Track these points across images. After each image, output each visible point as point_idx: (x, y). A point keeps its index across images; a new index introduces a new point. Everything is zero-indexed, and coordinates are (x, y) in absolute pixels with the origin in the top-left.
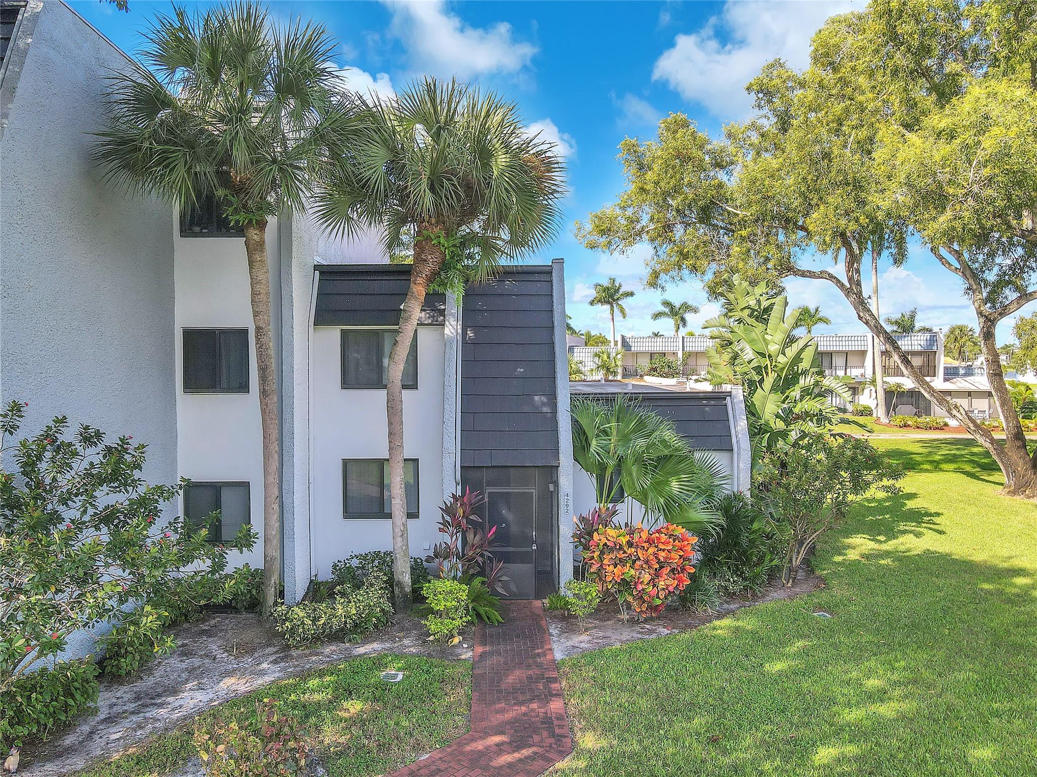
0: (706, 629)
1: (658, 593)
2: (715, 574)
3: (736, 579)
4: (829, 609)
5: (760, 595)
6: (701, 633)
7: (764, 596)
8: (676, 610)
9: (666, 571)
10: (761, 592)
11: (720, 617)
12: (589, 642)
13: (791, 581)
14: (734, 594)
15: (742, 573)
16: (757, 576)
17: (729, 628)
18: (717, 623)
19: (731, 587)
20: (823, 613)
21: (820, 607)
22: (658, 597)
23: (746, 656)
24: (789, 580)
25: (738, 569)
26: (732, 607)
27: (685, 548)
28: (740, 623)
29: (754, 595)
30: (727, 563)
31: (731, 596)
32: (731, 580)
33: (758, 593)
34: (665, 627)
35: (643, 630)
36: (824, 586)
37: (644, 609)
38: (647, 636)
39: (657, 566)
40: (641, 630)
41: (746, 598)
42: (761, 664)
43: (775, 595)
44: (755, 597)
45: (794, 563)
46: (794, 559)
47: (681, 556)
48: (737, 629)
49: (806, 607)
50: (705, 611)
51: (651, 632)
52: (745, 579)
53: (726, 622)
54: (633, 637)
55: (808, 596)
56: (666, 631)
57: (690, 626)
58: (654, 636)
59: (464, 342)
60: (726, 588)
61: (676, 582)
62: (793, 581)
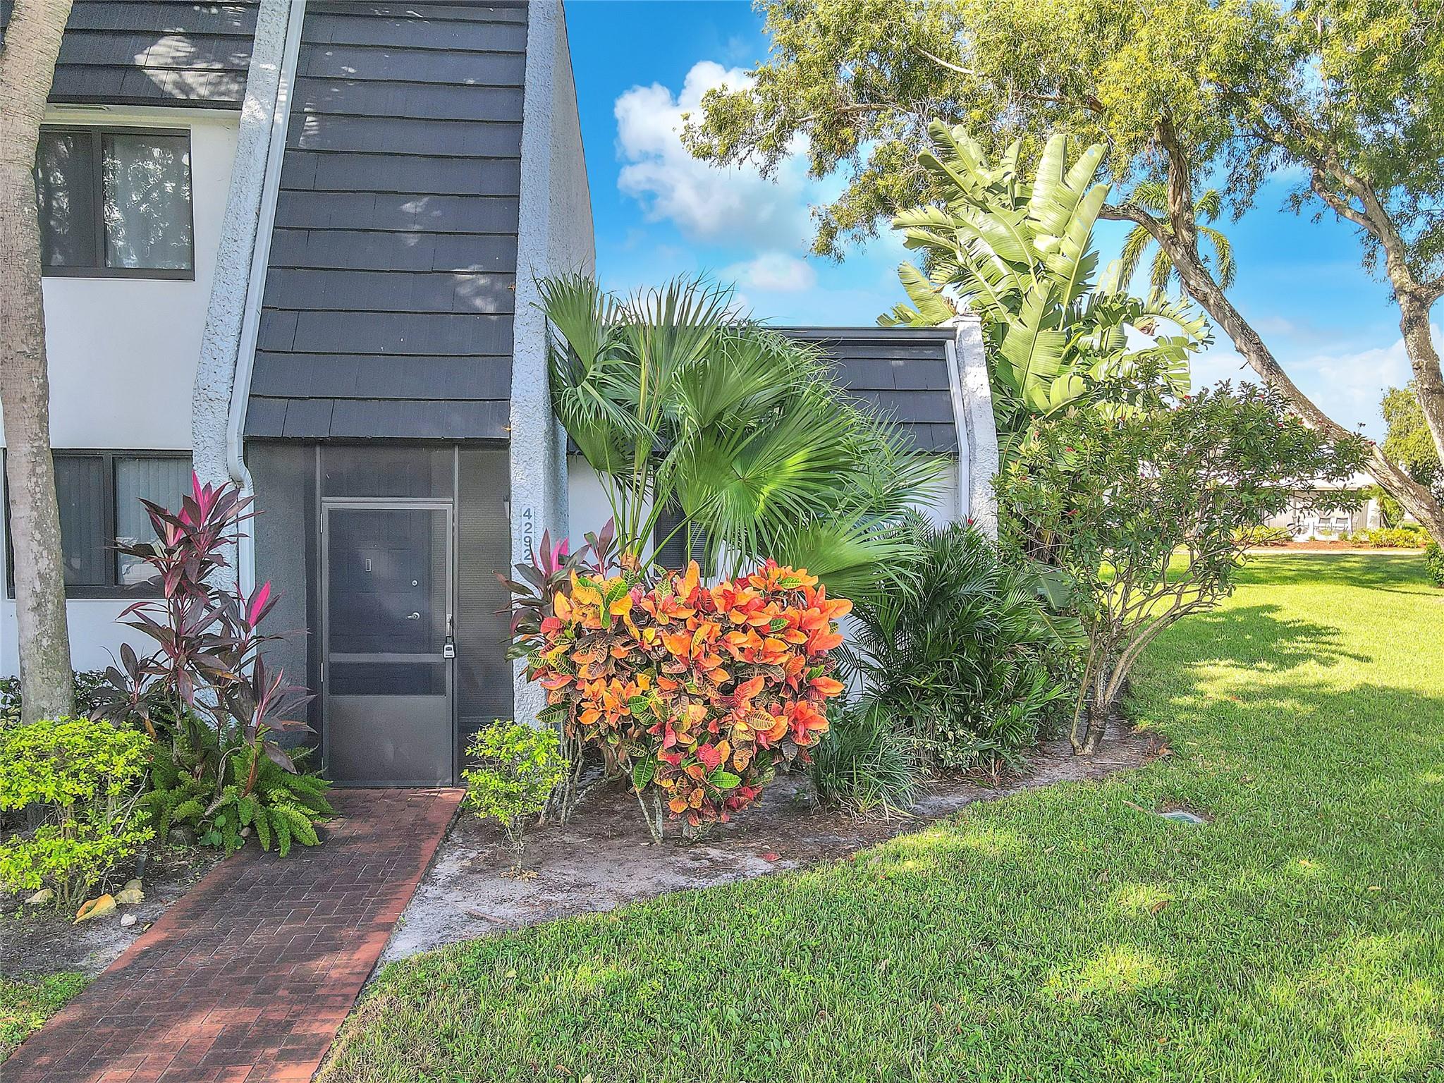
0: (875, 857)
1: (732, 754)
2: (910, 722)
3: (961, 732)
4: (1193, 804)
5: (1019, 772)
6: (859, 869)
7: (1028, 776)
8: (805, 809)
9: (755, 687)
10: (1021, 766)
11: (917, 824)
12: (526, 902)
13: (1091, 741)
14: (957, 770)
15: (977, 718)
16: (1011, 726)
17: (937, 853)
18: (906, 841)
19: (950, 753)
20: (1180, 813)
21: (1172, 799)
22: (730, 767)
23: (987, 941)
24: (1086, 738)
25: (967, 711)
26: (952, 800)
27: (814, 627)
28: (971, 841)
29: (1005, 772)
30: (938, 693)
31: (950, 775)
32: (951, 735)
33: (1016, 767)
34: (762, 854)
35: (697, 864)
36: (1168, 752)
37: (697, 805)
38: (703, 882)
39: (723, 677)
40: (690, 864)
41: (985, 781)
42: (1035, 971)
43: (1056, 772)
44: (1008, 778)
45: (1100, 698)
46: (1100, 688)
47: (802, 649)
48: (962, 856)
49: (1139, 797)
50: (878, 809)
51: (717, 867)
52: (983, 735)
53: (933, 837)
54: (659, 883)
55: (1139, 773)
56: (762, 866)
57: (831, 851)
58: (724, 880)
59: (291, 149)
60: (936, 755)
61: (784, 722)
62: (1098, 741)
